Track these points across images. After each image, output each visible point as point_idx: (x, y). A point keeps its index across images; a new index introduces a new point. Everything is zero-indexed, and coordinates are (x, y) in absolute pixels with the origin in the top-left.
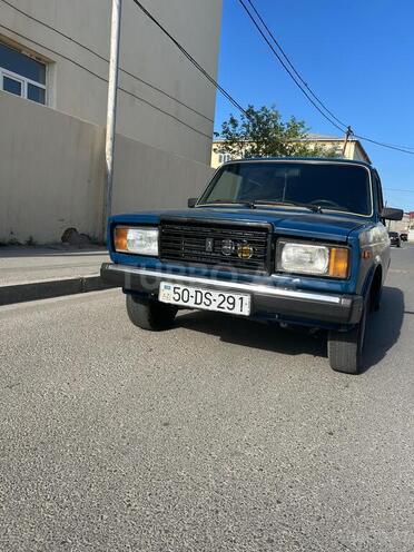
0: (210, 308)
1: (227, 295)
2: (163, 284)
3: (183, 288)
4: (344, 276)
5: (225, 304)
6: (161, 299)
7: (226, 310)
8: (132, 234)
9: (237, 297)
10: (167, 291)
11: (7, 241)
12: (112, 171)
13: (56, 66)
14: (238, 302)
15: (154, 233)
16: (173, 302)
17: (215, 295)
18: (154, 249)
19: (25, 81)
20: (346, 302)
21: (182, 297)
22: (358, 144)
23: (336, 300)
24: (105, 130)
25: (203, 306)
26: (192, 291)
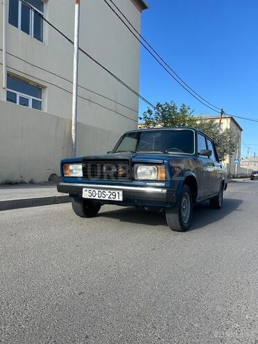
0: (105, 199)
1: (112, 192)
2: (84, 189)
3: (92, 190)
4: (164, 179)
5: (112, 196)
6: (83, 196)
7: (112, 199)
8: (71, 167)
9: (116, 192)
10: (86, 193)
11: (19, 182)
12: (76, 142)
13: (47, 89)
14: (117, 195)
15: (80, 166)
16: (89, 197)
17: (107, 192)
18: (80, 174)
19: (31, 98)
20: (165, 191)
21: (92, 195)
22: (232, 119)
23: (160, 190)
24: (71, 121)
25: (102, 198)
26: (97, 191)
